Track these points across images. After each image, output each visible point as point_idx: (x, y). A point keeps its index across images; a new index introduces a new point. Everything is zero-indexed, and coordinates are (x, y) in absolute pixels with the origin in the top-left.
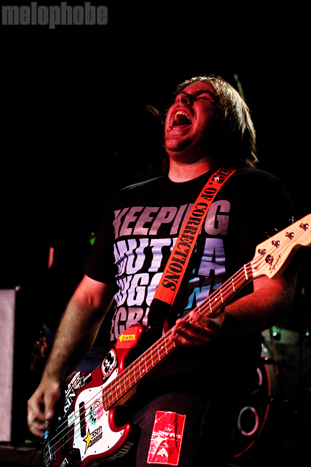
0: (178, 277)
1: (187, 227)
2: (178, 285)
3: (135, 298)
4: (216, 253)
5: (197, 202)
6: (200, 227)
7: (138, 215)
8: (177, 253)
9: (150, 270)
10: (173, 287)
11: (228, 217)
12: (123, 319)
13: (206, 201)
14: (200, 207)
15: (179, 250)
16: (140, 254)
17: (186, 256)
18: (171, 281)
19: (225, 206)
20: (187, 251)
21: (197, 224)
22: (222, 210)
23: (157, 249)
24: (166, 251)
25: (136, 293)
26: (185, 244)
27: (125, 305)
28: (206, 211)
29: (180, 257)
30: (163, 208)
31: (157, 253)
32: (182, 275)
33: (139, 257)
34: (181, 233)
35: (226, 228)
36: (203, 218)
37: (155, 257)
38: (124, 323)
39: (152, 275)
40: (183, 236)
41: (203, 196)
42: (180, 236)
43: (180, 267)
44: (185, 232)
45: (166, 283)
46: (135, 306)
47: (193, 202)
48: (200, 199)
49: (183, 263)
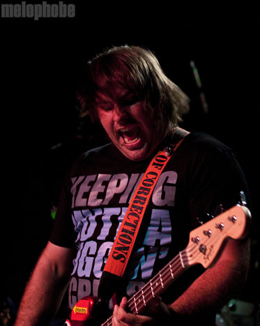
0: (128, 248)
1: (137, 197)
2: (128, 257)
3: (84, 269)
4: (162, 224)
5: (147, 172)
6: (148, 197)
7: (92, 184)
8: (126, 224)
9: (99, 238)
10: (123, 259)
11: (174, 188)
12: (75, 290)
13: (156, 170)
14: (151, 177)
15: (128, 221)
16: (93, 221)
17: (135, 227)
18: (120, 252)
19: (173, 177)
20: (136, 222)
21: (146, 194)
22: (170, 181)
23: (106, 218)
24: (114, 220)
25: (85, 263)
26: (135, 215)
27: (76, 274)
28: (155, 181)
29: (130, 228)
30: (114, 176)
31: (106, 221)
32: (131, 246)
33: (91, 224)
34: (131, 202)
35: (173, 199)
36: (152, 187)
37: (105, 225)
38: (75, 294)
39: (100, 243)
40: (133, 206)
41: (154, 164)
42: (130, 206)
43: (130, 238)
44: (135, 202)
45: (115, 255)
46: (84, 277)
47: (144, 172)
48: (151, 168)
49: (132, 234)
